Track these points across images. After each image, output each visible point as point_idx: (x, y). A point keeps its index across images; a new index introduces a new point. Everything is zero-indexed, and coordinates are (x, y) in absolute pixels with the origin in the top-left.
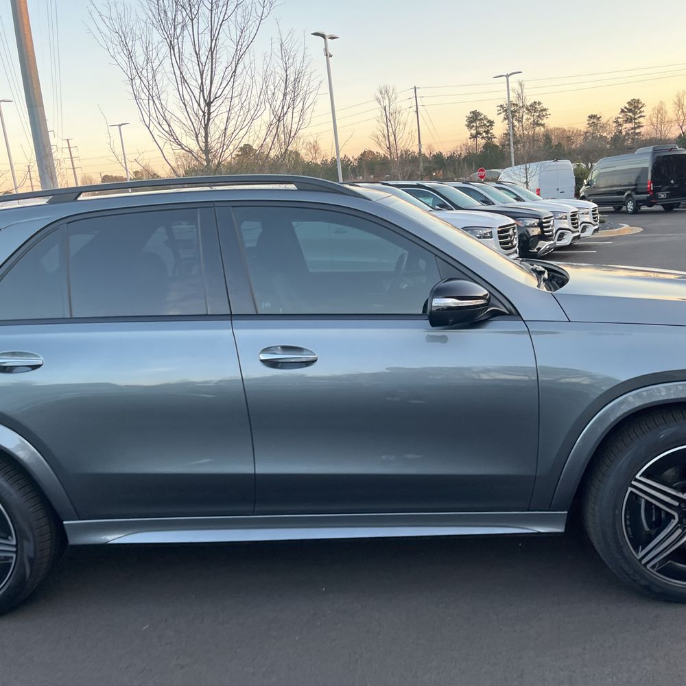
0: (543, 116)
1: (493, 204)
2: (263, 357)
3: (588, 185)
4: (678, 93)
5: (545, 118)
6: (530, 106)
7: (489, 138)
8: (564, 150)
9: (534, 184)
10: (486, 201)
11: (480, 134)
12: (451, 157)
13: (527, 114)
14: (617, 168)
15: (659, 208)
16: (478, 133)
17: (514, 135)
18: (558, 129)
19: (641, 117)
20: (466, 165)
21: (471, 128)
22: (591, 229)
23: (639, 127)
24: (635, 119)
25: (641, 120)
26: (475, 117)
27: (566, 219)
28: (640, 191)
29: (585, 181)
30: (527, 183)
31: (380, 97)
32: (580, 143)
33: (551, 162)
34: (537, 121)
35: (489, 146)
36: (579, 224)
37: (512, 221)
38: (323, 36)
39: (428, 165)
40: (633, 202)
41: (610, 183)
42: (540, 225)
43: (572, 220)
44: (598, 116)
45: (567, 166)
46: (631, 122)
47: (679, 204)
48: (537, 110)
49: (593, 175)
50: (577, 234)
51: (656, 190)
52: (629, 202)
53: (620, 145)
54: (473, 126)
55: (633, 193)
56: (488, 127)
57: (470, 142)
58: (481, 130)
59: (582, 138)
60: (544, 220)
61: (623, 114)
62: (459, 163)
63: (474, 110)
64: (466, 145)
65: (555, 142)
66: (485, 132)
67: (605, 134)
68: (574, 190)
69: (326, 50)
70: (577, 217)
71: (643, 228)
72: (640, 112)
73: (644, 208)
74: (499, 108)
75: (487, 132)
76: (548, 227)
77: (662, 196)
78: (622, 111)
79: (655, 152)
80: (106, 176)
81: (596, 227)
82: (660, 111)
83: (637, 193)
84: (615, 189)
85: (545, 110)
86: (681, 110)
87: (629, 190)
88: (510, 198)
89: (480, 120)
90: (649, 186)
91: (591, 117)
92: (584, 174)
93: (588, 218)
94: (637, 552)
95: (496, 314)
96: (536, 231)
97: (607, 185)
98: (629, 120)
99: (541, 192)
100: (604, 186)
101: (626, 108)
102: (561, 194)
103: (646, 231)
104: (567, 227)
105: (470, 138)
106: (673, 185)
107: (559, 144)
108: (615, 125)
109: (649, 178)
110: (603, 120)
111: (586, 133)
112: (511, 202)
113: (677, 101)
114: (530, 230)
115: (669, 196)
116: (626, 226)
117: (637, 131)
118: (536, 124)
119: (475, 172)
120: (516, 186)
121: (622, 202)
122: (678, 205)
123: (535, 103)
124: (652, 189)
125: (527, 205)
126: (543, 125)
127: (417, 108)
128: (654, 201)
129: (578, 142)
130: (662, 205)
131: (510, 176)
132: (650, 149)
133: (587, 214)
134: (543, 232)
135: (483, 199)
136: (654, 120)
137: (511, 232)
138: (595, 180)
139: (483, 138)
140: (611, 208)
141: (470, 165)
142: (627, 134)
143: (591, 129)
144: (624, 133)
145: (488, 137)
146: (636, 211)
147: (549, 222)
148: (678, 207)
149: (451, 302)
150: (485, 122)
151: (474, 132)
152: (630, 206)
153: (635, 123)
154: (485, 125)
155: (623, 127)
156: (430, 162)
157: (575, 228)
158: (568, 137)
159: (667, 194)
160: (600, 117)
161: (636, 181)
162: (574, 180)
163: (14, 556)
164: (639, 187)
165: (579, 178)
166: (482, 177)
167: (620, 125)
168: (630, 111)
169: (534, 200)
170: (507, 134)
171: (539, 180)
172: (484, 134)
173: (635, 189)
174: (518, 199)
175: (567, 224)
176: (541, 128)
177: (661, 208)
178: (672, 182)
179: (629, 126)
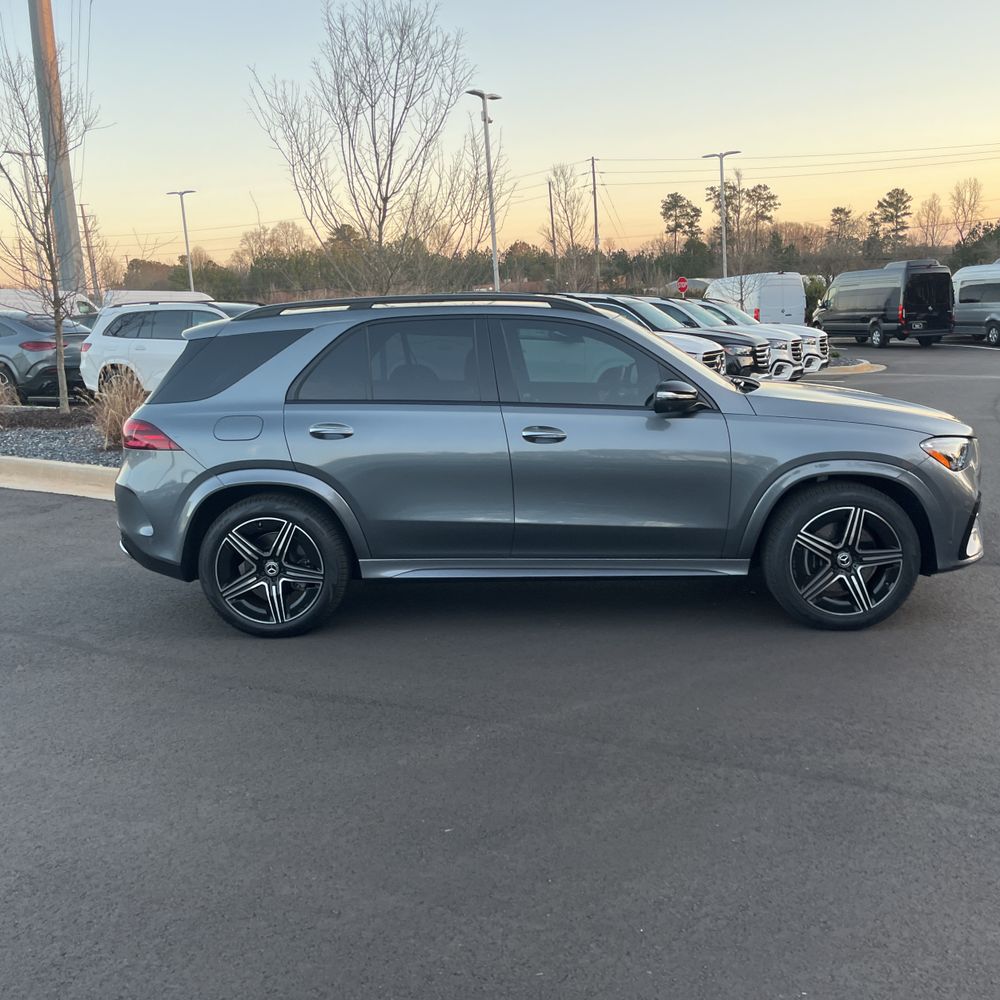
0: (771, 206)
1: (698, 326)
2: (525, 434)
3: (823, 306)
4: (958, 183)
5: (773, 210)
6: (753, 191)
7: (693, 234)
8: (798, 255)
9: (751, 302)
10: (690, 323)
11: (680, 226)
12: (639, 257)
13: (748, 201)
14: (862, 287)
15: (914, 342)
16: (678, 226)
17: (729, 231)
18: (792, 225)
19: (905, 214)
20: (660, 272)
21: (668, 218)
22: (818, 363)
23: (903, 228)
24: (898, 217)
25: (905, 218)
26: (674, 203)
27: (786, 348)
28: (889, 318)
29: (819, 301)
30: (741, 301)
31: (554, 179)
32: (821, 246)
33: (775, 275)
34: (762, 212)
35: (693, 245)
36: (803, 355)
37: (720, 347)
38: (481, 95)
39: (608, 268)
40: (880, 332)
41: (851, 307)
42: (753, 354)
43: (793, 350)
44: (847, 210)
45: (796, 281)
46: (891, 220)
47: (940, 337)
48: (761, 196)
49: (830, 294)
50: (799, 368)
51: (909, 318)
52: (874, 331)
53: (873, 254)
54: (671, 215)
55: (880, 321)
56: (692, 217)
57: (666, 238)
58: (683, 221)
59: (824, 239)
60: (758, 349)
61: (881, 209)
62: (651, 266)
63: (673, 193)
64: (660, 241)
65: (785, 244)
66: (687, 224)
67: (855, 236)
68: (804, 312)
69: (484, 113)
70: (800, 347)
71: (887, 365)
72: (905, 208)
73: (894, 341)
74: (709, 192)
75: (691, 225)
76: (763, 357)
77: (917, 326)
78: (880, 205)
79: (909, 268)
80: (135, 260)
81: (825, 361)
82: (932, 207)
83: (886, 321)
85: (773, 197)
86: (961, 208)
87: (875, 316)
88: (719, 320)
89: (680, 207)
90: (900, 312)
91: (837, 211)
92: (820, 292)
93: (815, 350)
94: (800, 589)
95: (702, 408)
96: (748, 361)
97: (850, 308)
98: (888, 218)
99: (761, 313)
100: (845, 309)
101: (885, 201)
102: (786, 317)
103: (890, 369)
104: (787, 358)
105: (667, 232)
106: (931, 312)
107: (792, 246)
108: (869, 223)
109: (901, 302)
110: (854, 216)
111: (830, 232)
112: (720, 325)
113: (955, 195)
114: (741, 359)
115: (927, 327)
116: (866, 362)
117: (901, 233)
118: (760, 216)
119: (673, 281)
120: (727, 306)
121: (865, 331)
122: (938, 339)
123: (759, 186)
124: (904, 316)
125: (740, 330)
126: (769, 219)
127: (595, 188)
128: (905, 332)
129: (818, 246)
130: (917, 338)
131: (719, 291)
132: (903, 264)
133: (814, 343)
134: (756, 362)
135: (686, 319)
136: (924, 219)
137: (718, 360)
138: (832, 301)
139: (685, 232)
140: (853, 339)
141: (666, 271)
142: (887, 237)
143: (836, 228)
144: (882, 236)
145: (691, 232)
146: (884, 345)
147: (764, 351)
148: (938, 342)
149: (670, 395)
150: (689, 210)
151: (672, 223)
152: (876, 337)
153: (897, 222)
154: (688, 214)
155: (881, 228)
156: (609, 263)
157: (798, 360)
158: (805, 237)
159: (924, 324)
160: (850, 212)
161: (886, 304)
162: (805, 299)
163: (321, 583)
164: (888, 313)
165: (812, 296)
166: (682, 289)
167: (877, 225)
168: (890, 205)
169: (749, 324)
170: (718, 230)
171: (759, 297)
172: (687, 228)
173: (883, 315)
174: (729, 321)
175: (787, 355)
176: (766, 222)
177: (916, 342)
178: (930, 308)
179: (889, 226)
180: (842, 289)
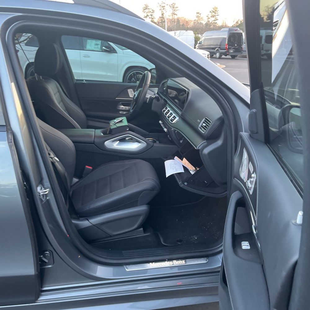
3: (199, 44)
5: (177, 11)
6: (171, 5)
13: (170, 8)
14: (213, 37)
16: (148, 16)
19: (218, 15)
23: (217, 20)
24: (215, 16)
25: (217, 17)
26: (146, 7)
28: (222, 48)
29: (198, 42)
33: (184, 31)
34: (174, 12)
40: (219, 53)
44: (200, 13)
47: (237, 55)
48: (174, 7)
49: (202, 39)
51: (229, 48)
52: (217, 53)
53: (209, 27)
54: (145, 12)
55: (219, 49)
56: (152, 13)
58: (149, 14)
59: (193, 22)
61: (211, 13)
63: (146, 4)
65: (181, 23)
67: (202, 22)
68: (194, 45)
71: (225, 65)
72: (217, 13)
73: (223, 56)
75: (152, 15)
77: (231, 51)
78: (210, 12)
79: (229, 30)
83: (221, 49)
84: (211, 46)
85: (177, 7)
87: (217, 47)
89: (148, 9)
90: (226, 46)
91: (197, 13)
92: (199, 38)
97: (208, 45)
98: (213, 16)
100: (206, 45)
101: (212, 10)
103: (227, 67)
106: (236, 46)
107: (183, 24)
108: (207, 18)
109: (227, 43)
111: (195, 20)
115: (234, 52)
116: (219, 64)
117: (216, 22)
121: (214, 53)
123: (173, 3)
124: (227, 48)
128: (227, 53)
129: (191, 24)
130: (231, 56)
132: (227, 29)
138: (202, 42)
139: (150, 18)
142: (212, 23)
143: (197, 19)
144: (210, 22)
145: (152, 18)
146: (220, 58)
148: (236, 57)
150: (151, 10)
152: (218, 55)
154: (150, 12)
158: (187, 22)
159: (233, 51)
161: (220, 43)
162: (194, 41)
164: (221, 46)
165: (196, 40)
167: (209, 18)
168: (213, 12)
172: (150, 16)
173: (220, 47)
176: (175, 15)
177: (230, 57)
178: (236, 45)
179: (214, 19)
180: (206, 38)
